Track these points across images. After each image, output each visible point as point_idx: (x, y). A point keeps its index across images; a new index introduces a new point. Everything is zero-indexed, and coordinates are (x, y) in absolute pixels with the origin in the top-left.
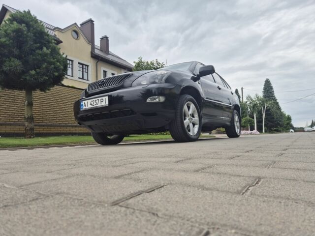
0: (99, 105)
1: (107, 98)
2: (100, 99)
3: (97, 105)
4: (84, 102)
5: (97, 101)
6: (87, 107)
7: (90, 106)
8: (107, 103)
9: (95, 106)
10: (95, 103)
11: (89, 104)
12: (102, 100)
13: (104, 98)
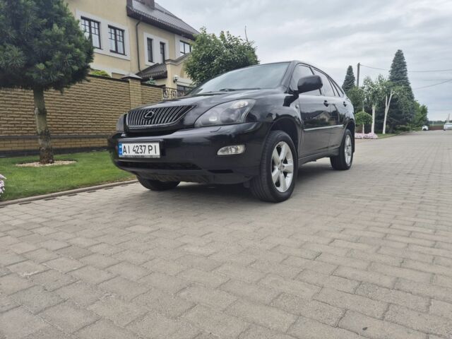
0: (147, 154)
1: (158, 145)
2: (147, 145)
3: (143, 154)
4: (123, 145)
5: (143, 148)
6: (128, 154)
7: (132, 154)
8: (158, 153)
9: (140, 154)
10: (140, 151)
11: (131, 150)
12: (150, 148)
13: (153, 145)
